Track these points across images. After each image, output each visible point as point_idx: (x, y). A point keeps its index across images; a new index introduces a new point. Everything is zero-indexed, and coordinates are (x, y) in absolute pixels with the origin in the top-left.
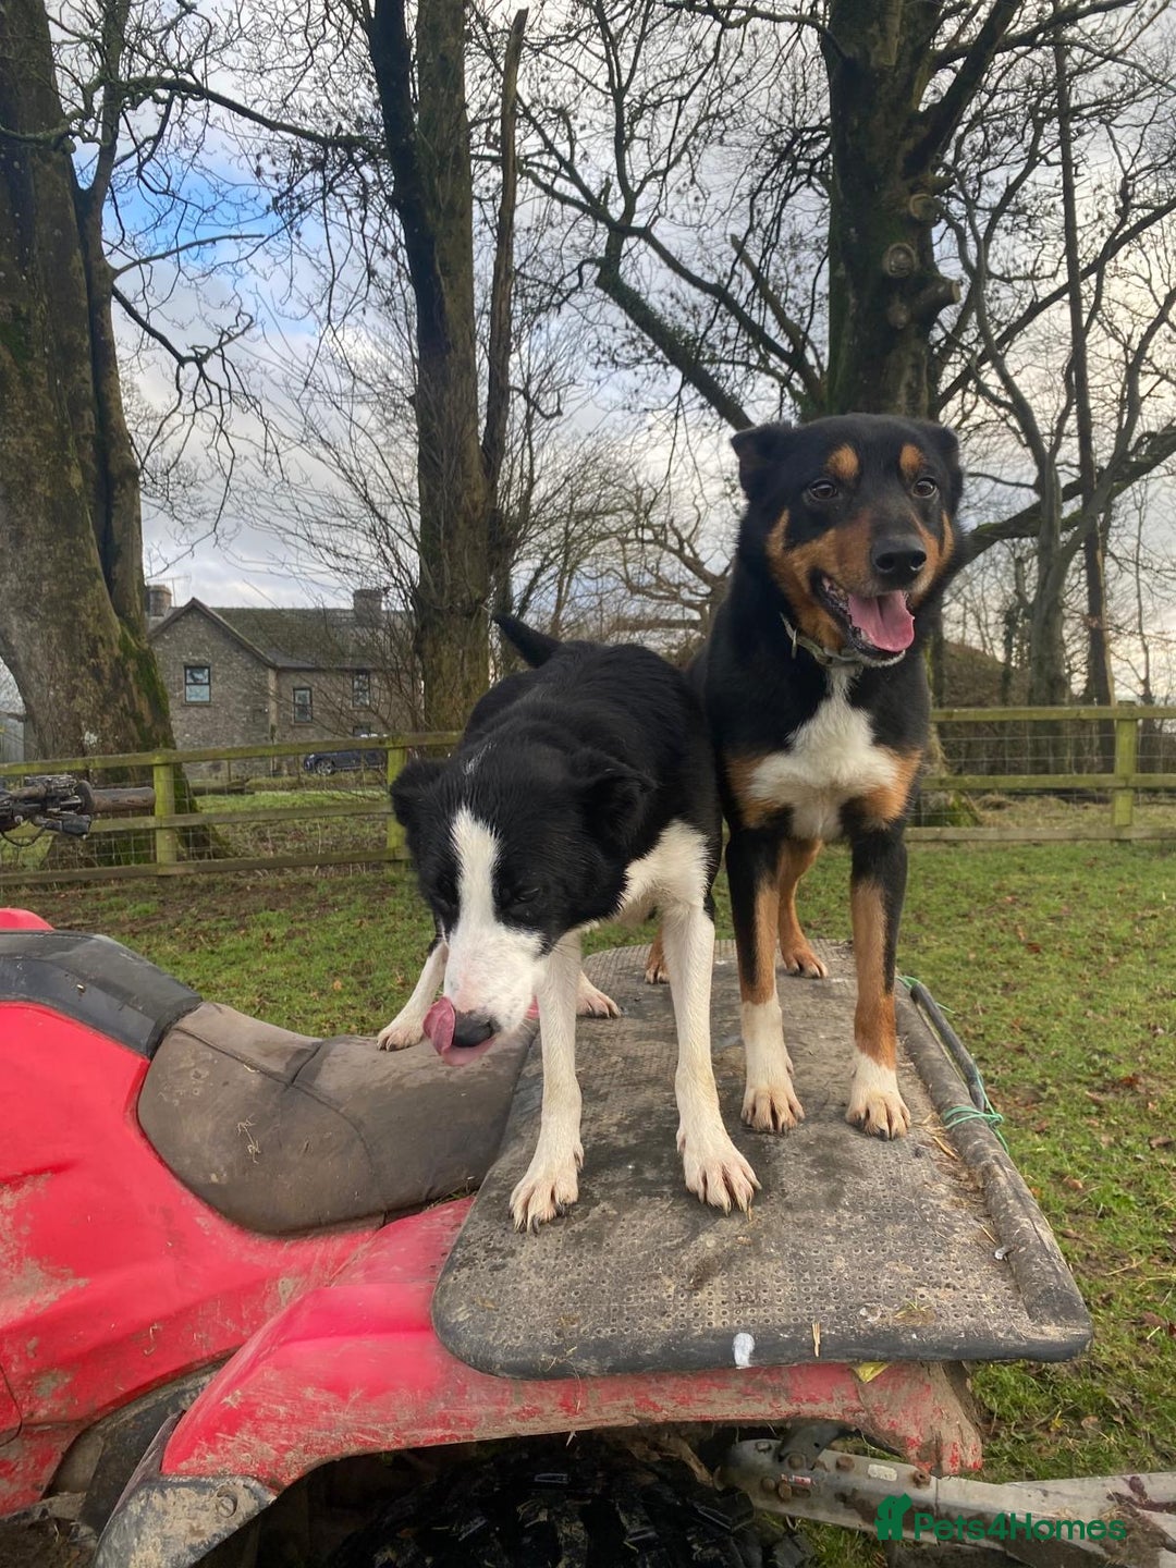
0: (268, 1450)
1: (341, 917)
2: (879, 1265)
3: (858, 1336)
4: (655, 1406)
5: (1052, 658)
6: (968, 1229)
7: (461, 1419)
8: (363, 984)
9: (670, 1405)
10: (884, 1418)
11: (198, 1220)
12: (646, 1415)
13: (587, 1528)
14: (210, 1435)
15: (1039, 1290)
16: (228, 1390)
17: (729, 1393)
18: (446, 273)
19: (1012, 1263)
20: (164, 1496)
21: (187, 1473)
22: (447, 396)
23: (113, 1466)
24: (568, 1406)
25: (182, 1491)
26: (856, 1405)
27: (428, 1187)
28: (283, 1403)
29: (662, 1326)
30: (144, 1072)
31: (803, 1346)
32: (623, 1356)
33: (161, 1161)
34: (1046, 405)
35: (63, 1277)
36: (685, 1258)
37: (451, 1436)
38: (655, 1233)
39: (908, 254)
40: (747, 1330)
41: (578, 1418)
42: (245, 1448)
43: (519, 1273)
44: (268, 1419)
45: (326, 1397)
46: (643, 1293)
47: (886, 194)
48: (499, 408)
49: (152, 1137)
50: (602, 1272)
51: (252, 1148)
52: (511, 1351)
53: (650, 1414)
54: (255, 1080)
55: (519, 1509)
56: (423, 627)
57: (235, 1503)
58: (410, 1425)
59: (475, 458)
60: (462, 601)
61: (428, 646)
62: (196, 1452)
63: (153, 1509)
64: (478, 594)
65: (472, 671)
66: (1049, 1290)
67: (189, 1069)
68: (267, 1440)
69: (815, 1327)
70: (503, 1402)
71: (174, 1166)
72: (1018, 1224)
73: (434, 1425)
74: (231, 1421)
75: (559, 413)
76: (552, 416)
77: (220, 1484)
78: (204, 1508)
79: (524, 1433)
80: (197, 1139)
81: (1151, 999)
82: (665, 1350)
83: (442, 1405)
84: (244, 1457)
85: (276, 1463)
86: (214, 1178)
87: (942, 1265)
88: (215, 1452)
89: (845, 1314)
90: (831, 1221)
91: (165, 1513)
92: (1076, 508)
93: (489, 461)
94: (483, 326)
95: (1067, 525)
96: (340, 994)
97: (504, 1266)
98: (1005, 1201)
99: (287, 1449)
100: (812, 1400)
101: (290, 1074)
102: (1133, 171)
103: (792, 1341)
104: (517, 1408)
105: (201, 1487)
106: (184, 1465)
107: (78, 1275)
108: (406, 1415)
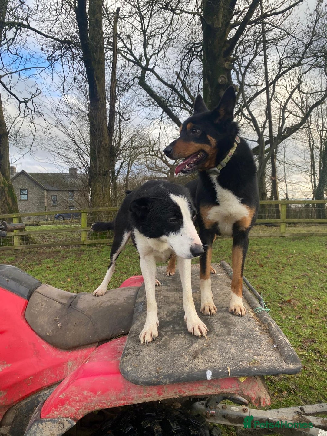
0: (73, 410)
1: (69, 260)
2: (243, 350)
3: (240, 370)
4: (183, 392)
5: (262, 187)
6: (266, 340)
7: (129, 398)
8: (76, 279)
9: (188, 391)
10: (246, 392)
11: (43, 346)
12: (181, 394)
13: (161, 427)
14: (56, 406)
15: (287, 355)
16: (61, 393)
17: (204, 387)
18: (98, 79)
19: (279, 349)
20: (42, 425)
21: (49, 417)
22: (98, 114)
23: (19, 418)
24: (159, 393)
25: (48, 423)
26: (238, 389)
27: (111, 334)
28: (77, 396)
29: (186, 369)
30: (26, 304)
31: (225, 373)
32: (176, 378)
33: (32, 329)
34: (260, 120)
35: (4, 364)
36: (190, 351)
37: (126, 403)
38: (181, 344)
39: (225, 78)
40: (210, 369)
41: (162, 396)
42: (66, 409)
43: (144, 356)
44: (73, 401)
45: (90, 394)
46: (180, 361)
47: (219, 62)
48: (112, 117)
49: (30, 323)
50: (167, 355)
51: (59, 325)
52: (144, 378)
53: (182, 394)
54: (59, 306)
55: (142, 423)
56: (91, 179)
57: (64, 425)
58: (114, 401)
59: (106, 131)
60: (102, 171)
61: (92, 184)
62: (52, 411)
63: (39, 429)
64: (107, 169)
65: (105, 190)
66: (290, 355)
67: (39, 303)
68: (73, 407)
69: (228, 368)
70: (141, 393)
71: (36, 331)
72: (279, 338)
73: (121, 400)
74: (62, 402)
75: (129, 119)
76: (127, 120)
77: (59, 420)
78: (55, 427)
79: (147, 401)
80: (42, 323)
81: (293, 279)
82: (188, 376)
83: (124, 395)
84: (66, 412)
85: (76, 413)
86: (48, 334)
87: (260, 350)
88: (57, 411)
89: (235, 364)
90: (229, 339)
91: (43, 429)
92: (268, 147)
93: (110, 132)
94: (108, 94)
95: (266, 152)
96: (70, 282)
97: (139, 355)
98: (275, 332)
99: (79, 409)
100: (226, 388)
101: (69, 304)
102: (282, 58)
103: (222, 372)
104: (145, 394)
105: (54, 422)
106: (48, 415)
107: (7, 363)
108: (114, 398)
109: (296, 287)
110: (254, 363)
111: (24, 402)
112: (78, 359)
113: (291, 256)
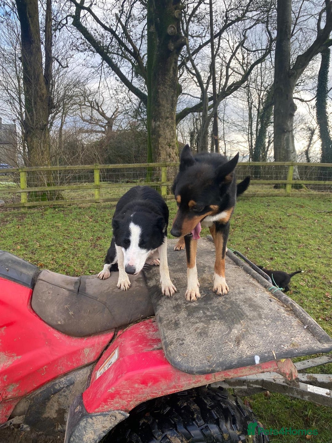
0: (124, 402)
2: (280, 333)
3: (284, 353)
4: (229, 375)
5: (205, 147)
6: (295, 322)
7: (179, 386)
8: (26, 246)
9: (233, 374)
10: (282, 369)
11: (55, 335)
12: (226, 378)
14: (105, 401)
15: (321, 336)
16: (109, 387)
17: (247, 369)
18: (30, 17)
19: (311, 330)
20: (92, 419)
21: (98, 412)
22: (32, 59)
24: (207, 379)
25: (98, 417)
26: (276, 367)
28: (128, 389)
29: (235, 356)
30: (31, 294)
31: (271, 357)
32: (228, 365)
33: (41, 319)
34: (205, 75)
35: (13, 357)
36: (232, 336)
37: (177, 391)
38: (220, 330)
39: (174, 28)
40: (256, 354)
41: (210, 381)
42: (117, 403)
43: (189, 345)
44: (124, 394)
45: (141, 386)
46: (225, 347)
47: (168, 9)
48: (49, 64)
49: (38, 313)
50: (212, 343)
51: (71, 313)
52: (197, 368)
53: (228, 377)
54: (67, 293)
55: (178, 403)
56: (27, 133)
57: (116, 418)
58: (165, 390)
59: (42, 79)
60: (40, 125)
61: (29, 139)
62: (101, 406)
63: (89, 423)
64: (45, 123)
65: (44, 147)
66: (323, 336)
67: (46, 291)
68: (124, 399)
69: (273, 351)
70: (190, 380)
71: (45, 320)
72: (308, 319)
73: (172, 388)
74: (112, 396)
75: (67, 66)
76: (65, 67)
77: (111, 413)
78: (106, 420)
79: (195, 387)
80: (52, 312)
82: (238, 362)
83: (174, 383)
84: (117, 405)
85: (127, 405)
86: (59, 323)
87: (294, 332)
88: (107, 405)
89: (278, 347)
90: (263, 323)
91: (94, 423)
92: (212, 104)
93: (47, 81)
94: (42, 35)
95: (210, 108)
97: (183, 343)
98: (301, 313)
99: (130, 401)
100: (267, 368)
101: (77, 290)
102: (228, 10)
103: (269, 356)
104: (194, 381)
105: (105, 415)
106: (97, 410)
107: (17, 355)
108: (164, 387)
109: (249, 249)
110: (294, 345)
111: (38, 391)
112: (96, 345)
113: (239, 217)
